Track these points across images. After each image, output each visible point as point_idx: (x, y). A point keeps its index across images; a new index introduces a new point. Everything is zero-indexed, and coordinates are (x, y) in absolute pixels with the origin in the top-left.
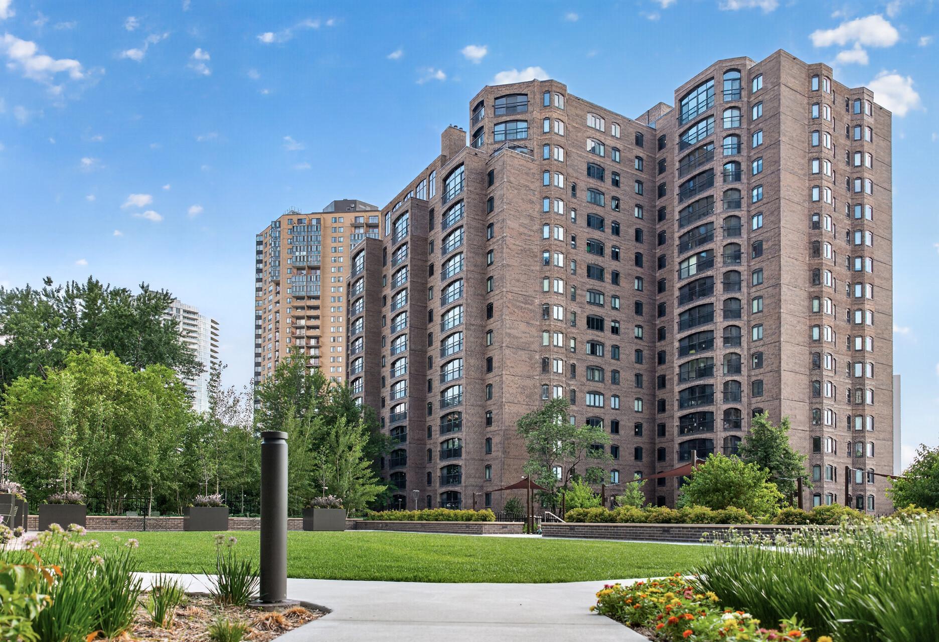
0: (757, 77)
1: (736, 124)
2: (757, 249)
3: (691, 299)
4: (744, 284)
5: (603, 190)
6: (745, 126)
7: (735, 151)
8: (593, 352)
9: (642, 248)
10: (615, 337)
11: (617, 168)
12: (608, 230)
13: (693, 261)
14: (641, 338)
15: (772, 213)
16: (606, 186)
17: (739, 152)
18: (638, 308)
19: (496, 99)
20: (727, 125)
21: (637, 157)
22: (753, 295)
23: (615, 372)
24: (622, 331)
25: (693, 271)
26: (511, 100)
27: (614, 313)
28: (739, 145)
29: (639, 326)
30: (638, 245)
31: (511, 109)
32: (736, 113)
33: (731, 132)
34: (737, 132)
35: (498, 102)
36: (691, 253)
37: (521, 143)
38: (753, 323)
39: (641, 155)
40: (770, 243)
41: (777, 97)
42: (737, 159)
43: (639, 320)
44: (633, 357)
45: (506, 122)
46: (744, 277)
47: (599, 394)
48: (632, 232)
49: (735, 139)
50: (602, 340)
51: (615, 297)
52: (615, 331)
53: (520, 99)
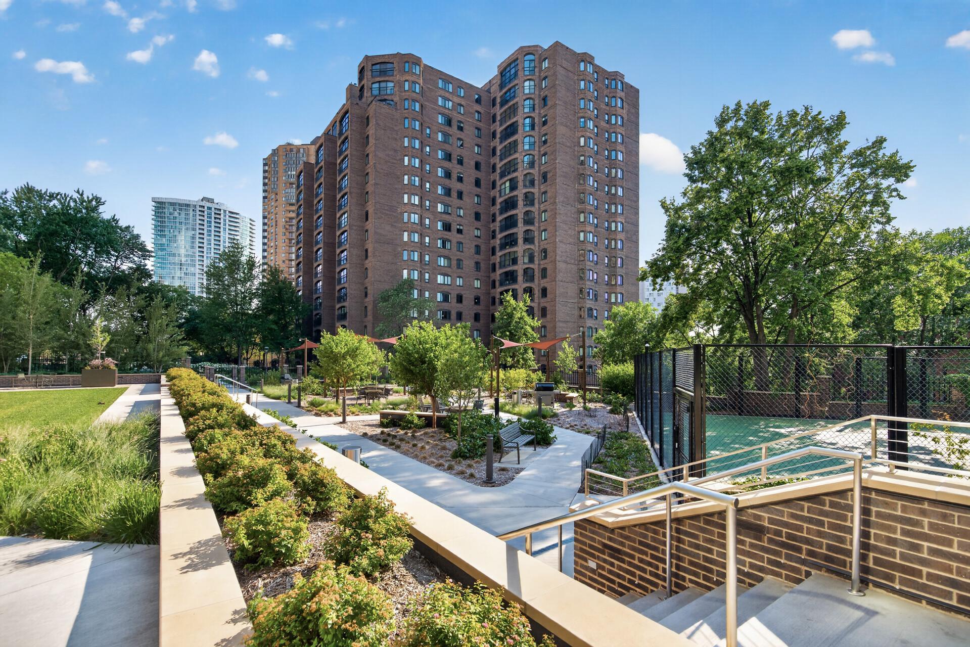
0: (545, 60)
1: (532, 91)
2: (545, 177)
3: (506, 211)
4: (536, 201)
5: (451, 133)
6: (537, 93)
7: (532, 109)
8: (444, 246)
9: (479, 175)
10: (459, 236)
11: (461, 118)
12: (455, 161)
13: (508, 184)
14: (479, 237)
15: (552, 153)
16: (454, 130)
17: (534, 110)
18: (477, 216)
19: (373, 65)
20: (527, 91)
21: (477, 111)
22: (542, 209)
23: (459, 260)
24: (464, 232)
25: (507, 191)
26: (383, 66)
27: (459, 219)
28: (534, 105)
29: (477, 229)
30: (477, 172)
31: (383, 73)
32: (532, 83)
33: (528, 96)
34: (533, 96)
35: (374, 67)
36: (506, 178)
37: (389, 98)
38: (542, 228)
39: (479, 110)
40: (551, 174)
41: (555, 74)
42: (532, 115)
43: (478, 224)
44: (473, 250)
45: (379, 82)
46: (536, 196)
47: (448, 276)
48: (473, 163)
49: (531, 101)
50: (450, 238)
51: (460, 208)
52: (460, 231)
53: (389, 66)
